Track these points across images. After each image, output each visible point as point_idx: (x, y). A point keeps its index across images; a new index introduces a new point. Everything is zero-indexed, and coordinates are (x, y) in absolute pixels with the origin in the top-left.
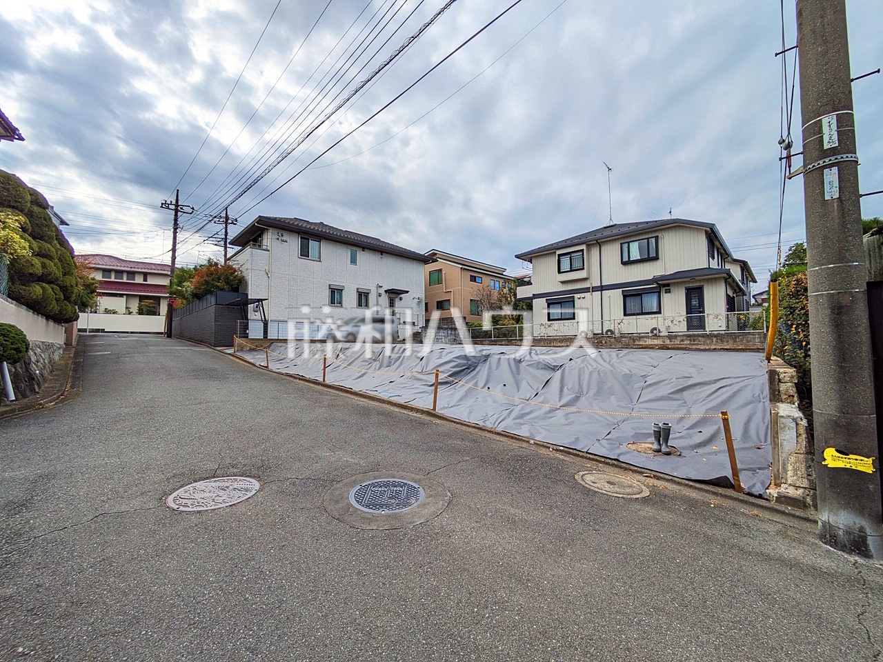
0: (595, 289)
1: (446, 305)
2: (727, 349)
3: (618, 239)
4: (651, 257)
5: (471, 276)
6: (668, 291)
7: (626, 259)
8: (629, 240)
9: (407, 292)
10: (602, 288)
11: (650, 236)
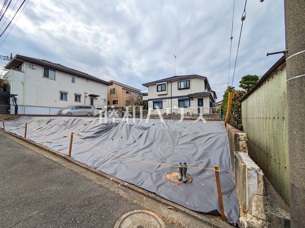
0: (169, 98)
1: (116, 102)
2: (210, 120)
3: (177, 81)
4: (187, 88)
5: (127, 91)
6: (192, 100)
7: (179, 88)
8: (180, 81)
9: (99, 96)
10: (171, 98)
11: (187, 80)
